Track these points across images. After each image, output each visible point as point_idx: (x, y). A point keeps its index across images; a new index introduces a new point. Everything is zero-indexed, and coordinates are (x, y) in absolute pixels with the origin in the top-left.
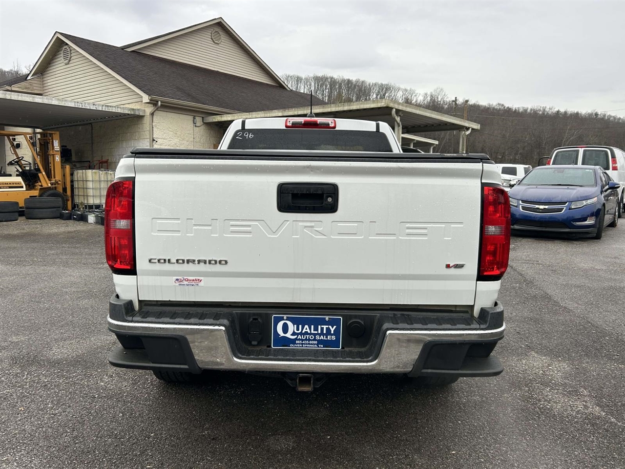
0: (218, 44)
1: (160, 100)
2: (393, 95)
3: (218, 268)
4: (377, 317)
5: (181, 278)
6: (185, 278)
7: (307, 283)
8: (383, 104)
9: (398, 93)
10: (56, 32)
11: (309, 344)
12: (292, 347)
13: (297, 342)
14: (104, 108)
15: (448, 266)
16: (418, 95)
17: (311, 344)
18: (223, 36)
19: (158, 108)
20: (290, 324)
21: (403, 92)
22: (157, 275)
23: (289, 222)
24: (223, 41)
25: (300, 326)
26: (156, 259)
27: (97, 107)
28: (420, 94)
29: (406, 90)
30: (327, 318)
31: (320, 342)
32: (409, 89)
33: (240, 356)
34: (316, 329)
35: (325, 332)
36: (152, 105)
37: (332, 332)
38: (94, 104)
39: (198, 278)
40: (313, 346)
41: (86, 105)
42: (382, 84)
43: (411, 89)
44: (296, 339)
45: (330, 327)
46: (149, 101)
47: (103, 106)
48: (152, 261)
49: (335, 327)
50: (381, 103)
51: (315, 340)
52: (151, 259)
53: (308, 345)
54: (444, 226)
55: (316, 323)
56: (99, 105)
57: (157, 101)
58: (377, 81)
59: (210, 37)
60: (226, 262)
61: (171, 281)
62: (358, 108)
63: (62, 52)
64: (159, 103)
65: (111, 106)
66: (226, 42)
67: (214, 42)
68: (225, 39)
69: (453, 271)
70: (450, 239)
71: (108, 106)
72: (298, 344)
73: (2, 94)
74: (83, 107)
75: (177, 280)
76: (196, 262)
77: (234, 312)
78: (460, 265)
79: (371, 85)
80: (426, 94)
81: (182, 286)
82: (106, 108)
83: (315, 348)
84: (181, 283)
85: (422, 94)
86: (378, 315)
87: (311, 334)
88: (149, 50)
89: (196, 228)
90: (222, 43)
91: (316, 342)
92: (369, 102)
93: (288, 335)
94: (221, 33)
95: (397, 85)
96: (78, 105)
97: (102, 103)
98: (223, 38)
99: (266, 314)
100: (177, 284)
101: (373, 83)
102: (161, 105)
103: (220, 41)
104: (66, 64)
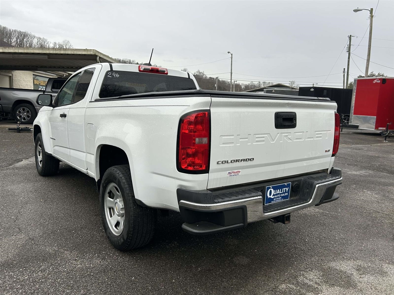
2: (30, 40)
3: (249, 163)
4: (302, 180)
5: (231, 171)
6: (233, 171)
7: (282, 167)
9: (34, 40)
12: (272, 202)
13: (274, 199)
16: (49, 43)
20: (272, 190)
21: (38, 40)
22: (220, 171)
23: (279, 134)
25: (276, 190)
26: (220, 161)
28: (51, 42)
29: (40, 38)
30: (286, 184)
31: (282, 197)
32: (42, 38)
34: (282, 191)
35: (284, 192)
37: (287, 191)
39: (239, 170)
40: (279, 200)
42: (20, 32)
43: (43, 38)
44: (274, 198)
45: (286, 188)
48: (219, 163)
49: (288, 188)
50: (90, 52)
52: (218, 162)
53: (278, 200)
54: (326, 132)
55: (281, 187)
58: (16, 29)
60: (253, 159)
61: (225, 174)
69: (327, 153)
75: (229, 173)
76: (240, 161)
78: (329, 150)
79: (11, 31)
80: (55, 43)
81: (231, 176)
83: (280, 201)
84: (231, 175)
85: (52, 42)
86: (303, 179)
87: (279, 194)
89: (241, 140)
91: (280, 198)
93: (271, 196)
95: (33, 34)
99: (264, 186)
100: (229, 176)
101: (12, 30)
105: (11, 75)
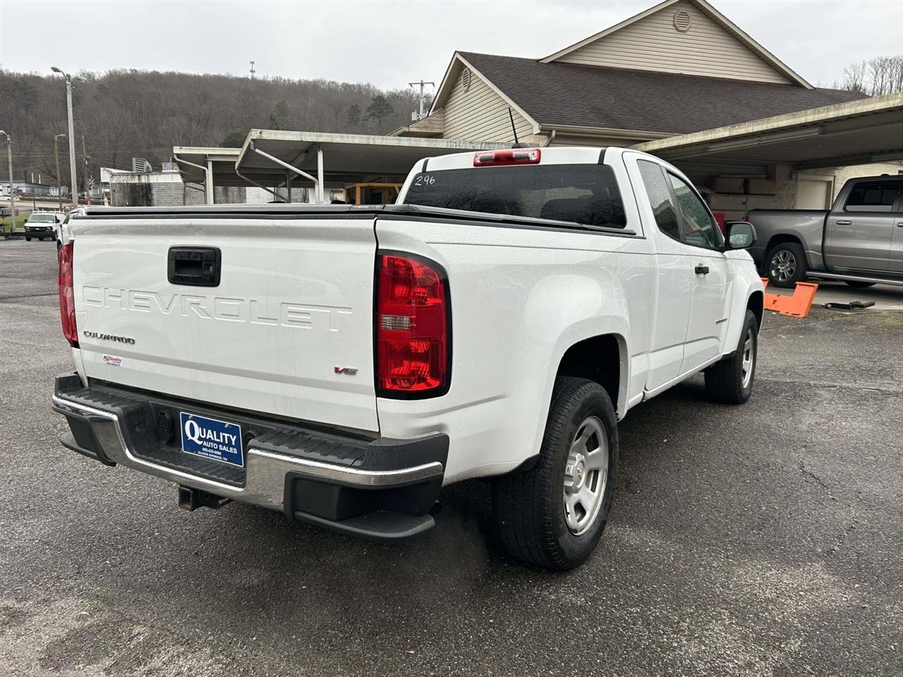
0: (684, 32)
1: (555, 128)
3: (129, 347)
5: (107, 355)
6: (110, 356)
8: (898, 101)
10: (456, 52)
11: (214, 454)
12: (200, 454)
13: (204, 449)
14: (483, 146)
15: (337, 370)
17: (216, 455)
18: (693, 18)
19: (551, 141)
20: (195, 425)
22: (91, 349)
23: (178, 297)
24: (693, 25)
25: (204, 430)
27: (474, 145)
31: (224, 454)
33: (135, 452)
34: (218, 437)
35: (226, 442)
36: (546, 137)
37: (233, 444)
38: (471, 142)
39: (118, 357)
40: (217, 458)
41: (462, 144)
44: (203, 446)
45: (231, 436)
46: (539, 131)
47: (482, 143)
48: (87, 334)
49: (235, 437)
50: (896, 99)
51: (218, 450)
52: (86, 332)
53: (213, 456)
54: (329, 311)
55: (219, 428)
56: (477, 143)
57: (551, 131)
59: (672, 23)
60: (134, 341)
61: (101, 358)
62: (853, 112)
63: (462, 77)
64: (554, 133)
65: (492, 143)
66: (699, 26)
67: (677, 30)
68: (697, 22)
69: (343, 378)
70: (337, 330)
71: (488, 143)
72: (204, 452)
73: (365, 138)
74: (458, 147)
75: (105, 357)
76: (113, 339)
77: (150, 402)
78: (351, 370)
81: (109, 366)
82: (487, 146)
83: (219, 459)
84: (108, 362)
87: (214, 442)
88: (575, 57)
89: (111, 299)
90: (691, 29)
91: (220, 453)
92: (872, 100)
93: (195, 439)
94: (690, 14)
96: (451, 146)
97: (481, 140)
98: (693, 21)
99: (176, 409)
100: (106, 363)
102: (556, 135)
103: (688, 27)
104: (466, 92)
105: (831, 179)
